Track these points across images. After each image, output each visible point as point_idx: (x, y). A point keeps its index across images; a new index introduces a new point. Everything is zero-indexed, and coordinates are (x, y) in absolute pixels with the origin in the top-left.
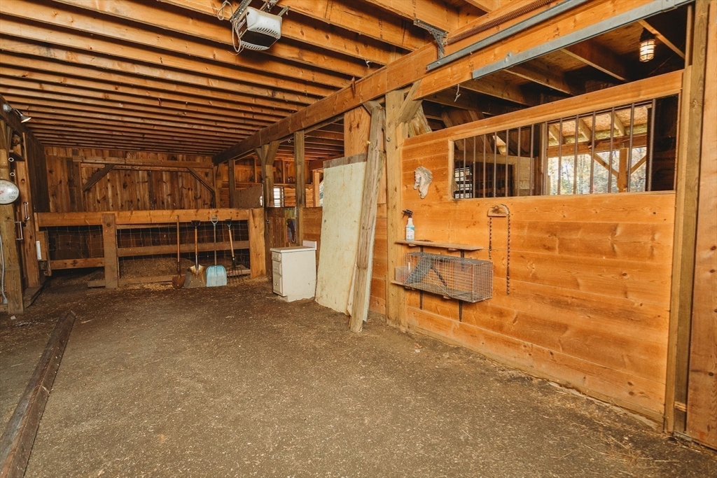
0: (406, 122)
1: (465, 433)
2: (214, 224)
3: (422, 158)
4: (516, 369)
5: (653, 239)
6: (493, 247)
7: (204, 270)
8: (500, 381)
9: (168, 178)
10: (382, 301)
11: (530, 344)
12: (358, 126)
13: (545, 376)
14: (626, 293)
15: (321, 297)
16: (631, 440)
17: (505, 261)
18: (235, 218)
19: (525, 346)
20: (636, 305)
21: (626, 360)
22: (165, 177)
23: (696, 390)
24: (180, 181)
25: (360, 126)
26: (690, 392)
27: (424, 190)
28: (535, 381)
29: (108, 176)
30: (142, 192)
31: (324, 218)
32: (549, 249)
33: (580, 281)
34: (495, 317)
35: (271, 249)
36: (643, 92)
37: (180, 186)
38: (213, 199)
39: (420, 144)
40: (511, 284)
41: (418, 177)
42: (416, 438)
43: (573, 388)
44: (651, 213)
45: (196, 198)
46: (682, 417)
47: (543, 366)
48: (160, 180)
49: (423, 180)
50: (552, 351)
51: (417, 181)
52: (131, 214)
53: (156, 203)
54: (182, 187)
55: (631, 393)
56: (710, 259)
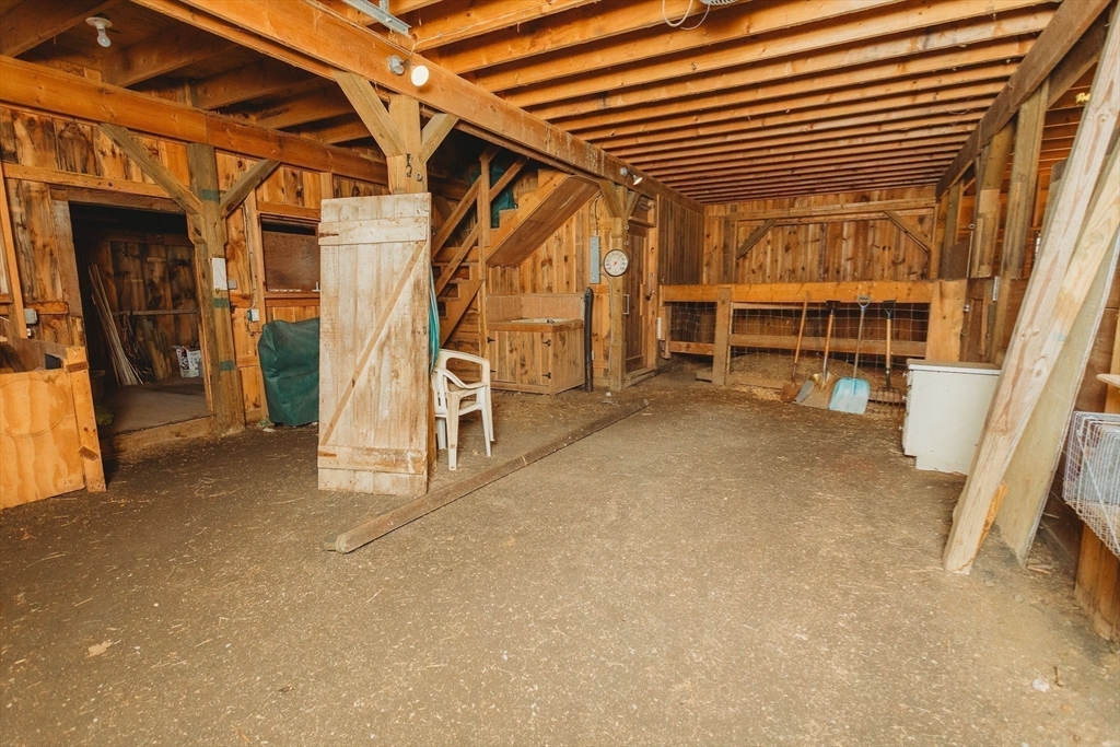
2: (863, 308)
7: (836, 381)
9: (852, 230)
18: (902, 299)
22: (847, 230)
24: (870, 235)
29: (769, 235)
30: (810, 256)
37: (870, 243)
38: (927, 265)
45: (894, 263)
48: (838, 237)
53: (829, 272)
54: (873, 245)
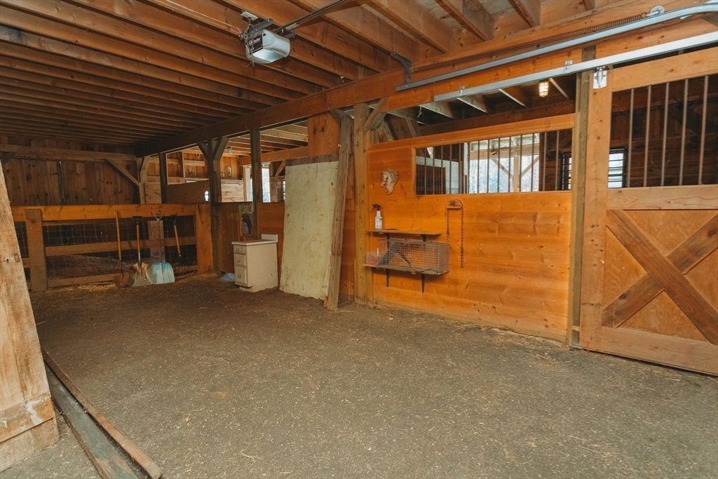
0: (372, 130)
1: (450, 363)
3: (388, 162)
4: (468, 323)
5: (559, 222)
6: (450, 232)
7: (149, 267)
8: (459, 331)
9: (83, 169)
10: (349, 284)
11: (478, 302)
12: (323, 130)
13: (490, 325)
14: (542, 260)
15: (287, 285)
16: (549, 354)
17: (459, 243)
18: (179, 214)
19: (475, 305)
20: (549, 267)
21: (543, 304)
22: (79, 168)
23: (584, 316)
24: (97, 173)
25: (325, 129)
26: (581, 317)
27: (390, 188)
28: (483, 329)
30: (52, 185)
31: (287, 212)
32: (492, 231)
33: (514, 254)
34: (451, 286)
35: (233, 243)
36: (552, 125)
37: (98, 179)
39: (386, 150)
40: (465, 260)
41: (385, 176)
42: (418, 369)
43: (509, 330)
44: (557, 206)
45: (116, 193)
46: (576, 335)
47: (488, 317)
48: (73, 173)
49: (390, 180)
50: (495, 306)
51: (385, 180)
52: (61, 209)
54: (100, 180)
55: (547, 326)
56: (591, 233)
